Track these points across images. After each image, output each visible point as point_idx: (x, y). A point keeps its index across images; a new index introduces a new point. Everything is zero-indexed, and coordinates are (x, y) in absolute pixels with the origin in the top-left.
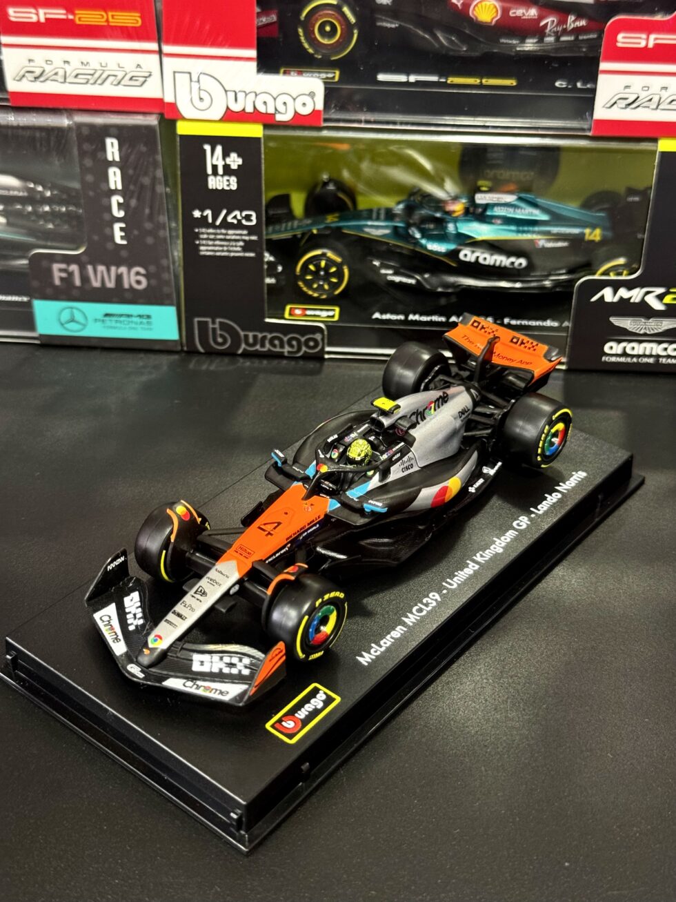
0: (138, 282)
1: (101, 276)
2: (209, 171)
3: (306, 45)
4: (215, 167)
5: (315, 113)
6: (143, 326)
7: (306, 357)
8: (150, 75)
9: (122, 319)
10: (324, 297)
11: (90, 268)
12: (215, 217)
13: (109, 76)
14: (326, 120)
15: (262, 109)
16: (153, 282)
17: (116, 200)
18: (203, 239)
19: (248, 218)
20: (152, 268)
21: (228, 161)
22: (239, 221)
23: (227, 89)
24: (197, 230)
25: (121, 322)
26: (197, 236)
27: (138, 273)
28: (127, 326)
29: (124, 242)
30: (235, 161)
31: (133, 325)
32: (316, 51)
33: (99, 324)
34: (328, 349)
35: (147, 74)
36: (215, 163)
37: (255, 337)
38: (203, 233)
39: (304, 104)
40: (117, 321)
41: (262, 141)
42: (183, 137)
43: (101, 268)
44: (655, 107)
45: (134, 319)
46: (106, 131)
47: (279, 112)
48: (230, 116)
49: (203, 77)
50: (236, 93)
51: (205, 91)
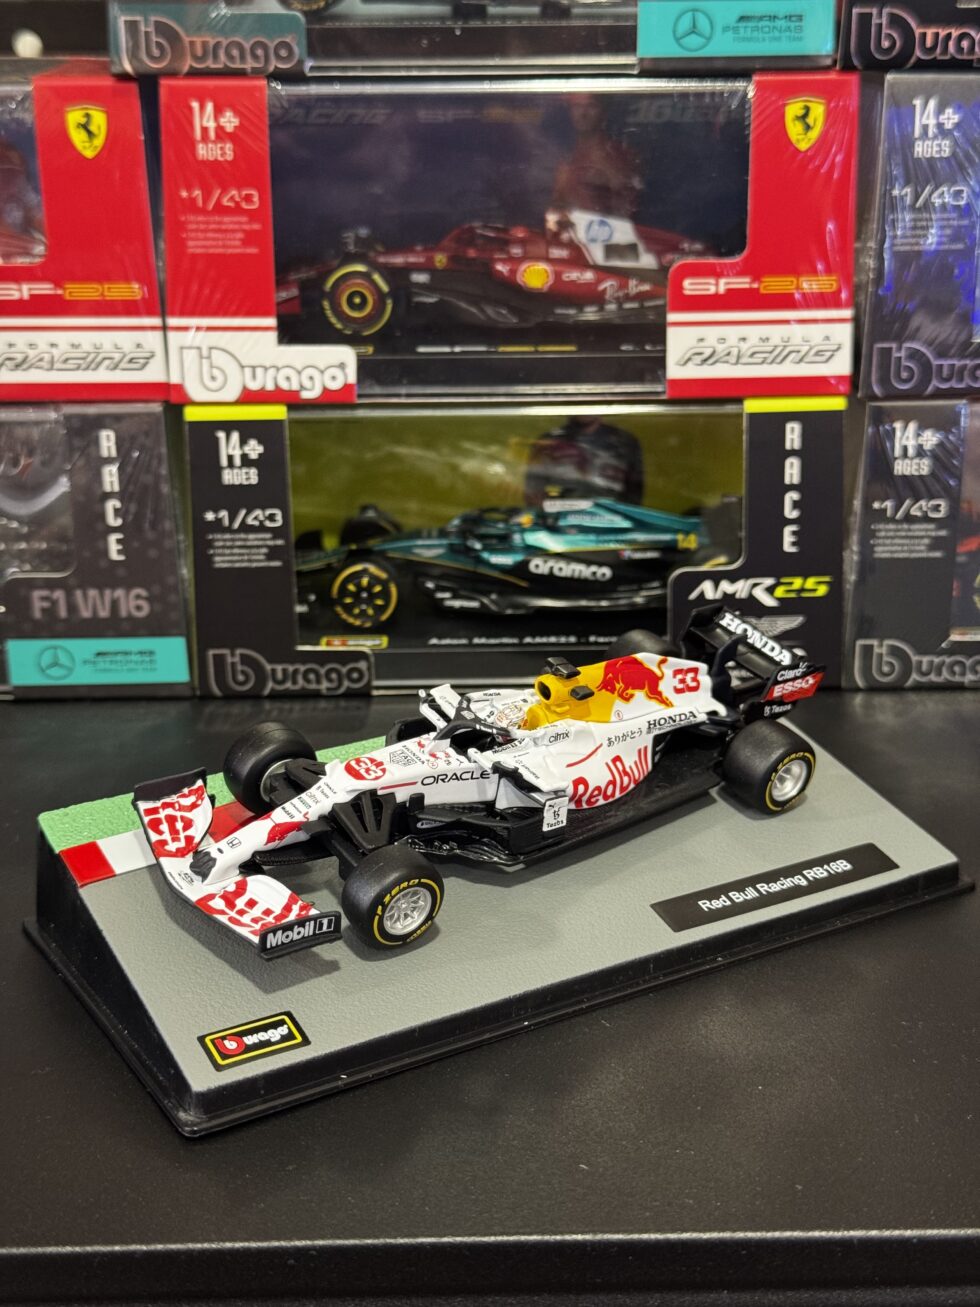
0: (139, 608)
1: (93, 603)
2: (224, 462)
3: (333, 320)
4: (230, 458)
5: (347, 387)
6: (145, 666)
7: (350, 695)
8: (152, 356)
9: (119, 658)
10: (368, 625)
11: (79, 594)
12: (232, 519)
13: (105, 359)
14: (360, 396)
15: (284, 385)
16: (158, 607)
17: (111, 505)
18: (219, 548)
19: (271, 518)
20: (156, 589)
21: (247, 449)
22: (261, 522)
23: (244, 364)
24: (211, 537)
25: (116, 662)
26: (210, 544)
27: (138, 597)
28: (125, 668)
29: (122, 558)
30: (254, 449)
31: (132, 666)
32: (346, 326)
33: (89, 668)
34: (376, 683)
35: (148, 355)
36: (231, 452)
37: (285, 671)
38: (218, 540)
39: (334, 378)
40: (111, 662)
41: (287, 424)
42: (192, 424)
43: (93, 593)
44: (734, 360)
45: (134, 658)
46: (100, 422)
47: (306, 389)
48: (249, 398)
49: (215, 353)
50: (254, 368)
51: (218, 368)
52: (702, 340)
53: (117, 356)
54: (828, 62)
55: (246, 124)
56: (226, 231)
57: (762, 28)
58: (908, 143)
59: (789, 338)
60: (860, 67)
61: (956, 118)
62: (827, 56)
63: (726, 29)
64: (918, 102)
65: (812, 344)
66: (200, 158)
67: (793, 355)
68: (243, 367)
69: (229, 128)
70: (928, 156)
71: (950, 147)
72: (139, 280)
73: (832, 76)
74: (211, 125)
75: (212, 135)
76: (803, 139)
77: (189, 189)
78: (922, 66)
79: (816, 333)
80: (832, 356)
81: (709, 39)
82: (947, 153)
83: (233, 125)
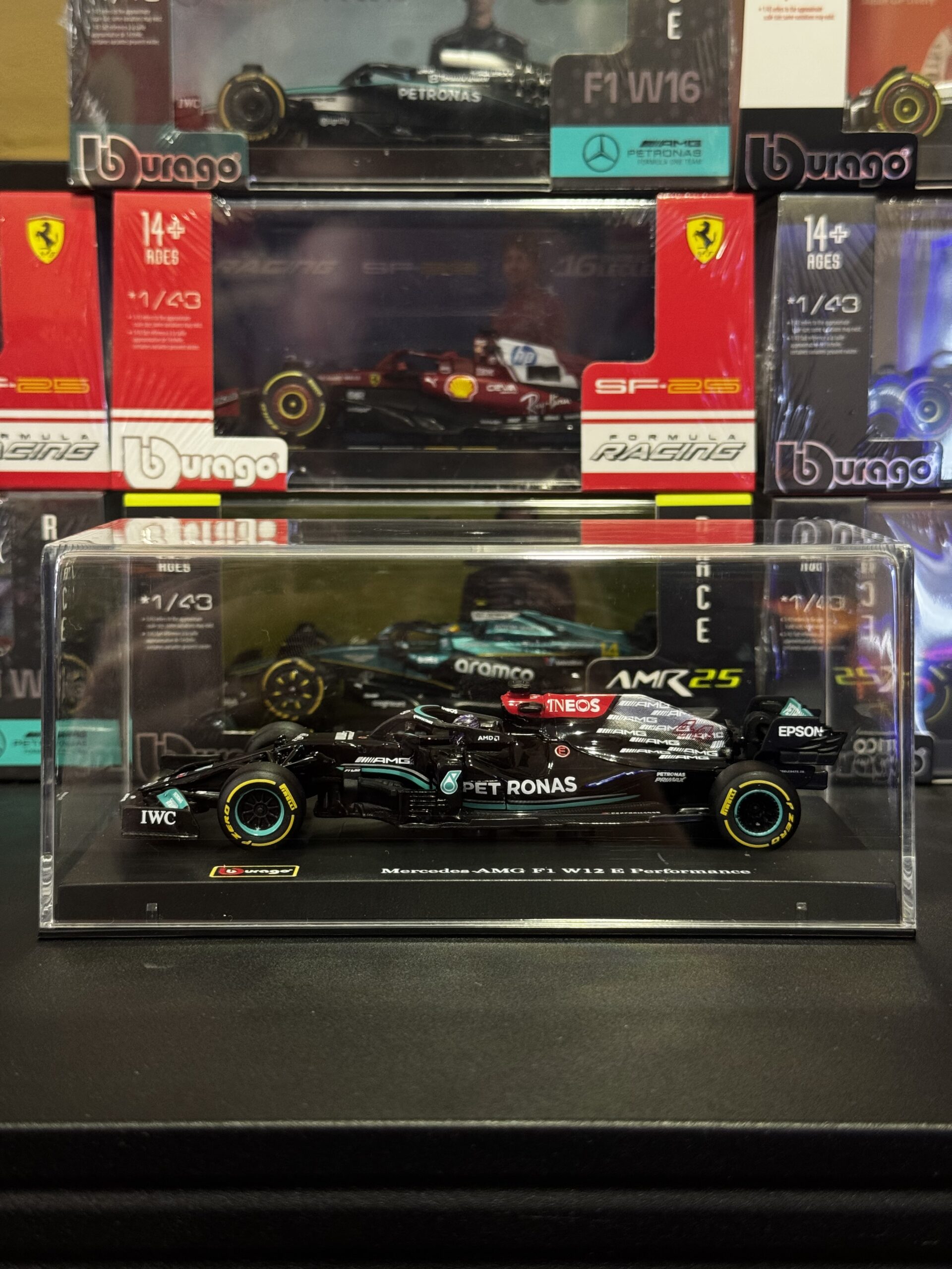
1: (26, 683)
3: (270, 422)
5: (279, 476)
6: (77, 748)
10: (295, 718)
12: (165, 603)
13: (51, 449)
14: (291, 486)
15: (219, 474)
18: (150, 630)
19: (203, 602)
22: (192, 606)
23: (182, 453)
24: (144, 619)
26: (145, 626)
32: (282, 427)
33: (19, 748)
38: (151, 623)
39: (266, 468)
41: (220, 511)
42: (130, 509)
43: (27, 673)
44: (645, 457)
46: (43, 507)
47: (239, 478)
48: (185, 486)
49: (155, 442)
50: (191, 457)
51: (157, 456)
52: (613, 437)
53: (63, 447)
54: (725, 183)
55: (191, 232)
56: (169, 329)
57: (664, 152)
58: (802, 256)
59: (696, 437)
60: (754, 187)
61: (845, 234)
62: (723, 178)
63: (631, 152)
64: (809, 220)
65: (719, 442)
66: (148, 262)
67: (701, 452)
68: (180, 456)
69: (176, 236)
70: (820, 268)
71: (840, 260)
72: (86, 376)
73: (730, 196)
74: (159, 232)
75: (160, 242)
76: (704, 253)
77: (137, 291)
78: (811, 188)
79: (721, 432)
80: (737, 454)
81: (615, 161)
82: (837, 265)
83: (179, 233)
